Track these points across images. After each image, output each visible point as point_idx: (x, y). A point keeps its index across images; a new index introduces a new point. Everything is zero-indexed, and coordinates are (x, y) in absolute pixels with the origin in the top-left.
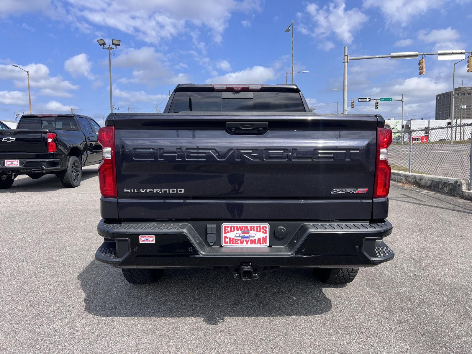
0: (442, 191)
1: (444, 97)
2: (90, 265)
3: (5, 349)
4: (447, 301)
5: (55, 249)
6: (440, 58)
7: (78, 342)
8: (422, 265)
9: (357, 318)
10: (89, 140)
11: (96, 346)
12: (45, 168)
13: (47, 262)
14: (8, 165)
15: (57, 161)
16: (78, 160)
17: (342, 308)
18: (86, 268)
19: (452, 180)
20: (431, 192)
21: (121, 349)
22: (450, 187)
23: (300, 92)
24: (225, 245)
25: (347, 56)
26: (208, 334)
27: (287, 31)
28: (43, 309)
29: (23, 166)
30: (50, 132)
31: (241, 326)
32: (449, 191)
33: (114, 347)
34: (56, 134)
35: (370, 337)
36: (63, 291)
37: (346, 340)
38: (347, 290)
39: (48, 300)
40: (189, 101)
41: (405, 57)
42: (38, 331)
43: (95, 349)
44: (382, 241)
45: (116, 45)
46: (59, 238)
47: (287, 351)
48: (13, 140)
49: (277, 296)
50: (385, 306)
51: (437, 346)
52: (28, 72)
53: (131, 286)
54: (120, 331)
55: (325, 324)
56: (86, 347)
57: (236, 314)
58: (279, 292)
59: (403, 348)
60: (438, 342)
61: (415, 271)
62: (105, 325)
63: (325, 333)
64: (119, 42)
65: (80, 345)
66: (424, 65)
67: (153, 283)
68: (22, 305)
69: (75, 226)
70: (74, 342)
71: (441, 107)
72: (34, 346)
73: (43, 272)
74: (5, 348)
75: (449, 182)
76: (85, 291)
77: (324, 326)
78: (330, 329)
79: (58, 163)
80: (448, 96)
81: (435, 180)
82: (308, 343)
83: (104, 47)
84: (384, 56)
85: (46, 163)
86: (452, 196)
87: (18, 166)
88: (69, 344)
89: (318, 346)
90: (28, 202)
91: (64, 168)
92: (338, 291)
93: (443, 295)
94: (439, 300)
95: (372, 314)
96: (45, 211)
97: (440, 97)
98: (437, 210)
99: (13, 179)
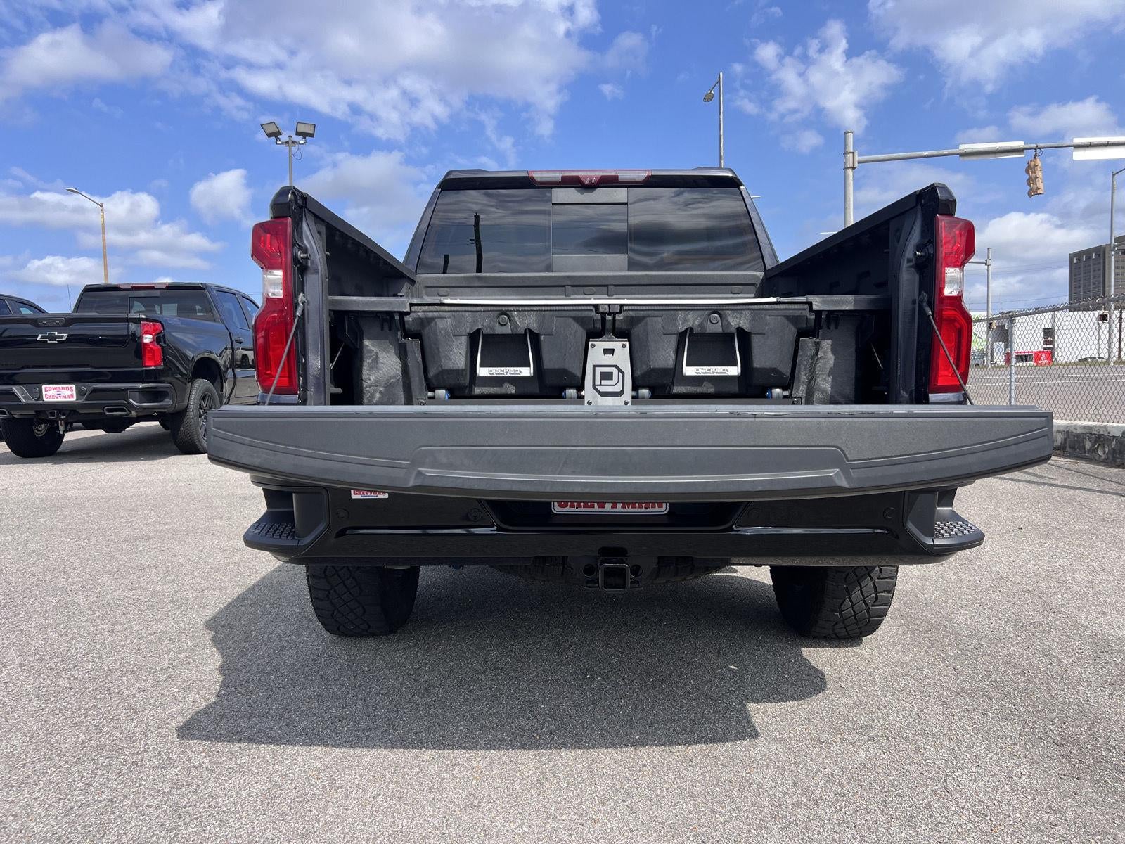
0: (1091, 457)
1: (1089, 258)
2: (236, 600)
3: (24, 765)
4: (1118, 676)
5: (154, 571)
6: (1079, 155)
7: (202, 752)
8: (1049, 605)
9: (891, 709)
10: (240, 343)
11: (245, 759)
12: (135, 404)
13: (133, 595)
14: (50, 397)
15: (161, 387)
16: (214, 389)
17: (853, 687)
18: (226, 608)
19: (1117, 427)
20: (1066, 460)
21: (306, 766)
22: (1113, 446)
23: (742, 188)
24: (560, 509)
25: (851, 155)
26: (518, 739)
27: (708, 98)
28: (119, 686)
29: (86, 400)
30: (147, 320)
31: (600, 723)
32: (1110, 456)
33: (287, 762)
34: (162, 324)
35: (925, 749)
36: (169, 651)
37: (863, 754)
38: (864, 652)
39: (132, 668)
40: (473, 223)
41: (993, 155)
42: (106, 729)
43: (242, 765)
44: (951, 508)
45: (304, 135)
46: (163, 549)
47: (717, 775)
48: (62, 337)
49: (688, 663)
50: (960, 685)
51: (1098, 768)
52: (101, 206)
53: (332, 642)
54: (304, 729)
55: (810, 720)
56: (220, 761)
57: (587, 698)
58: (694, 655)
59: (1011, 772)
60: (1099, 760)
61: (1033, 616)
62: (267, 718)
63: (812, 739)
64: (312, 128)
65: (205, 757)
66: (1039, 174)
67: (386, 635)
68: (69, 678)
69: (203, 526)
70: (192, 751)
71: (1082, 282)
72: (94, 759)
73: (124, 614)
74: (24, 762)
75: (1109, 433)
76: (221, 650)
77: (809, 724)
78: (823, 731)
79: (167, 392)
80: (1099, 255)
81: (1075, 431)
82: (770, 759)
83: (277, 141)
84: (941, 152)
85: (137, 393)
86: (1118, 466)
87: (74, 399)
88: (178, 756)
89: (795, 764)
90: (94, 482)
91: (180, 406)
92: (841, 654)
93: (1107, 663)
94: (1096, 673)
95: (928, 701)
96: (134, 498)
97: (1079, 260)
98: (1082, 495)
99: (61, 433)
